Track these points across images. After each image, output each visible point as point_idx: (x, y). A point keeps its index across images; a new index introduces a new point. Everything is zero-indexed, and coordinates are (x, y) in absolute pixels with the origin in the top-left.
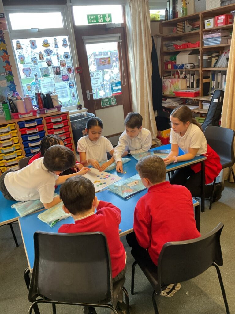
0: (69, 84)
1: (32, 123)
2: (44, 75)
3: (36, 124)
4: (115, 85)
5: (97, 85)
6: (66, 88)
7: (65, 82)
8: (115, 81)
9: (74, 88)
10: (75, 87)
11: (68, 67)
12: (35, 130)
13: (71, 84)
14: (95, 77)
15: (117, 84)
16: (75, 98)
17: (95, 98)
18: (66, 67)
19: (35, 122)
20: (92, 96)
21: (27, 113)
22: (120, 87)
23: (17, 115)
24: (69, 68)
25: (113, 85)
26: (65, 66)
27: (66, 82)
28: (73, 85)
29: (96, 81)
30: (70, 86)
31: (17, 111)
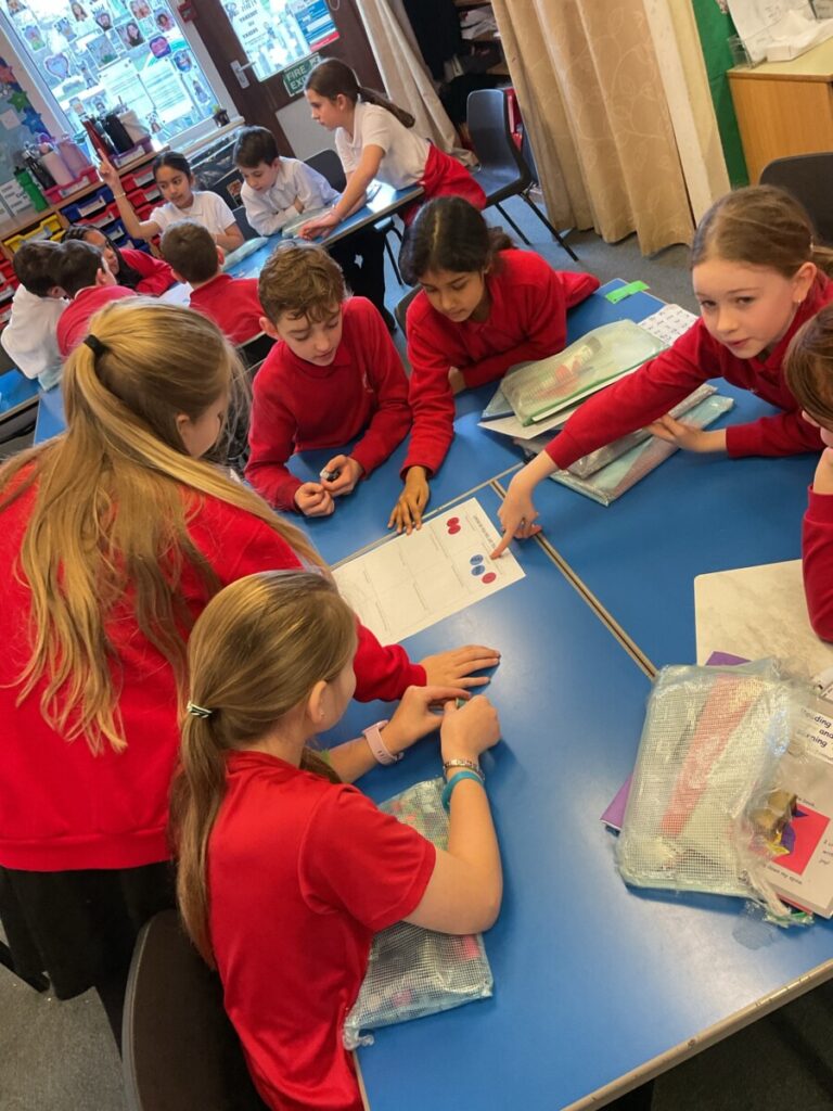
0: (177, 59)
1: (92, 202)
2: (102, 61)
3: (104, 203)
4: (308, 18)
5: (255, 35)
6: (171, 74)
7: (163, 59)
8: (306, 6)
9: (193, 68)
10: (194, 63)
11: (159, 13)
12: (106, 218)
13: (182, 60)
14: (242, 14)
15: (314, 11)
16: (206, 96)
17: (262, 75)
18: (152, 15)
19: (98, 198)
20: (250, 73)
21: (77, 181)
22: (327, 18)
23: (56, 191)
24: (162, 15)
25: (304, 20)
26: (148, 13)
27: (166, 57)
28: (189, 60)
29: (251, 24)
30: (179, 65)
31: (53, 183)
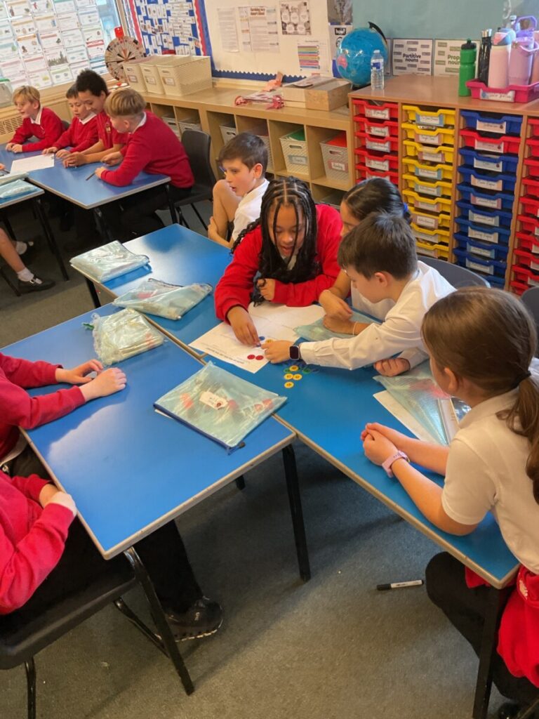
1: (493, 123)
3: (503, 131)
12: (496, 146)
19: (503, 123)
23: (478, 89)
